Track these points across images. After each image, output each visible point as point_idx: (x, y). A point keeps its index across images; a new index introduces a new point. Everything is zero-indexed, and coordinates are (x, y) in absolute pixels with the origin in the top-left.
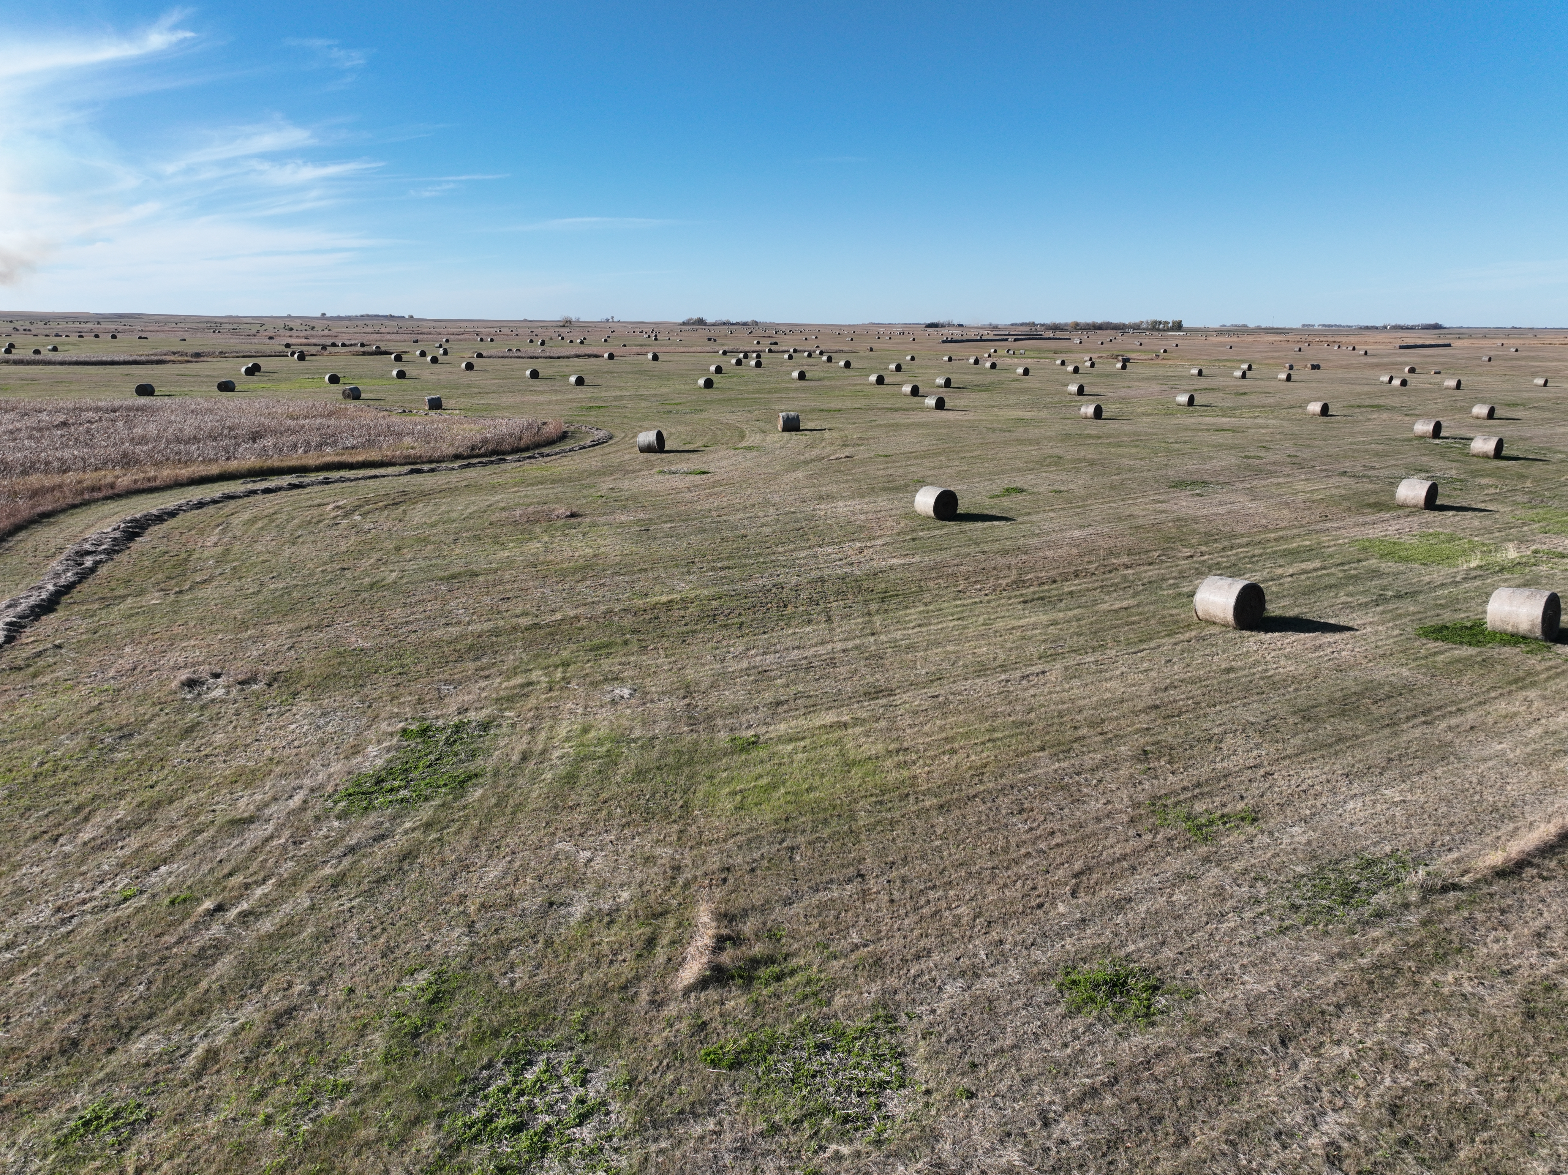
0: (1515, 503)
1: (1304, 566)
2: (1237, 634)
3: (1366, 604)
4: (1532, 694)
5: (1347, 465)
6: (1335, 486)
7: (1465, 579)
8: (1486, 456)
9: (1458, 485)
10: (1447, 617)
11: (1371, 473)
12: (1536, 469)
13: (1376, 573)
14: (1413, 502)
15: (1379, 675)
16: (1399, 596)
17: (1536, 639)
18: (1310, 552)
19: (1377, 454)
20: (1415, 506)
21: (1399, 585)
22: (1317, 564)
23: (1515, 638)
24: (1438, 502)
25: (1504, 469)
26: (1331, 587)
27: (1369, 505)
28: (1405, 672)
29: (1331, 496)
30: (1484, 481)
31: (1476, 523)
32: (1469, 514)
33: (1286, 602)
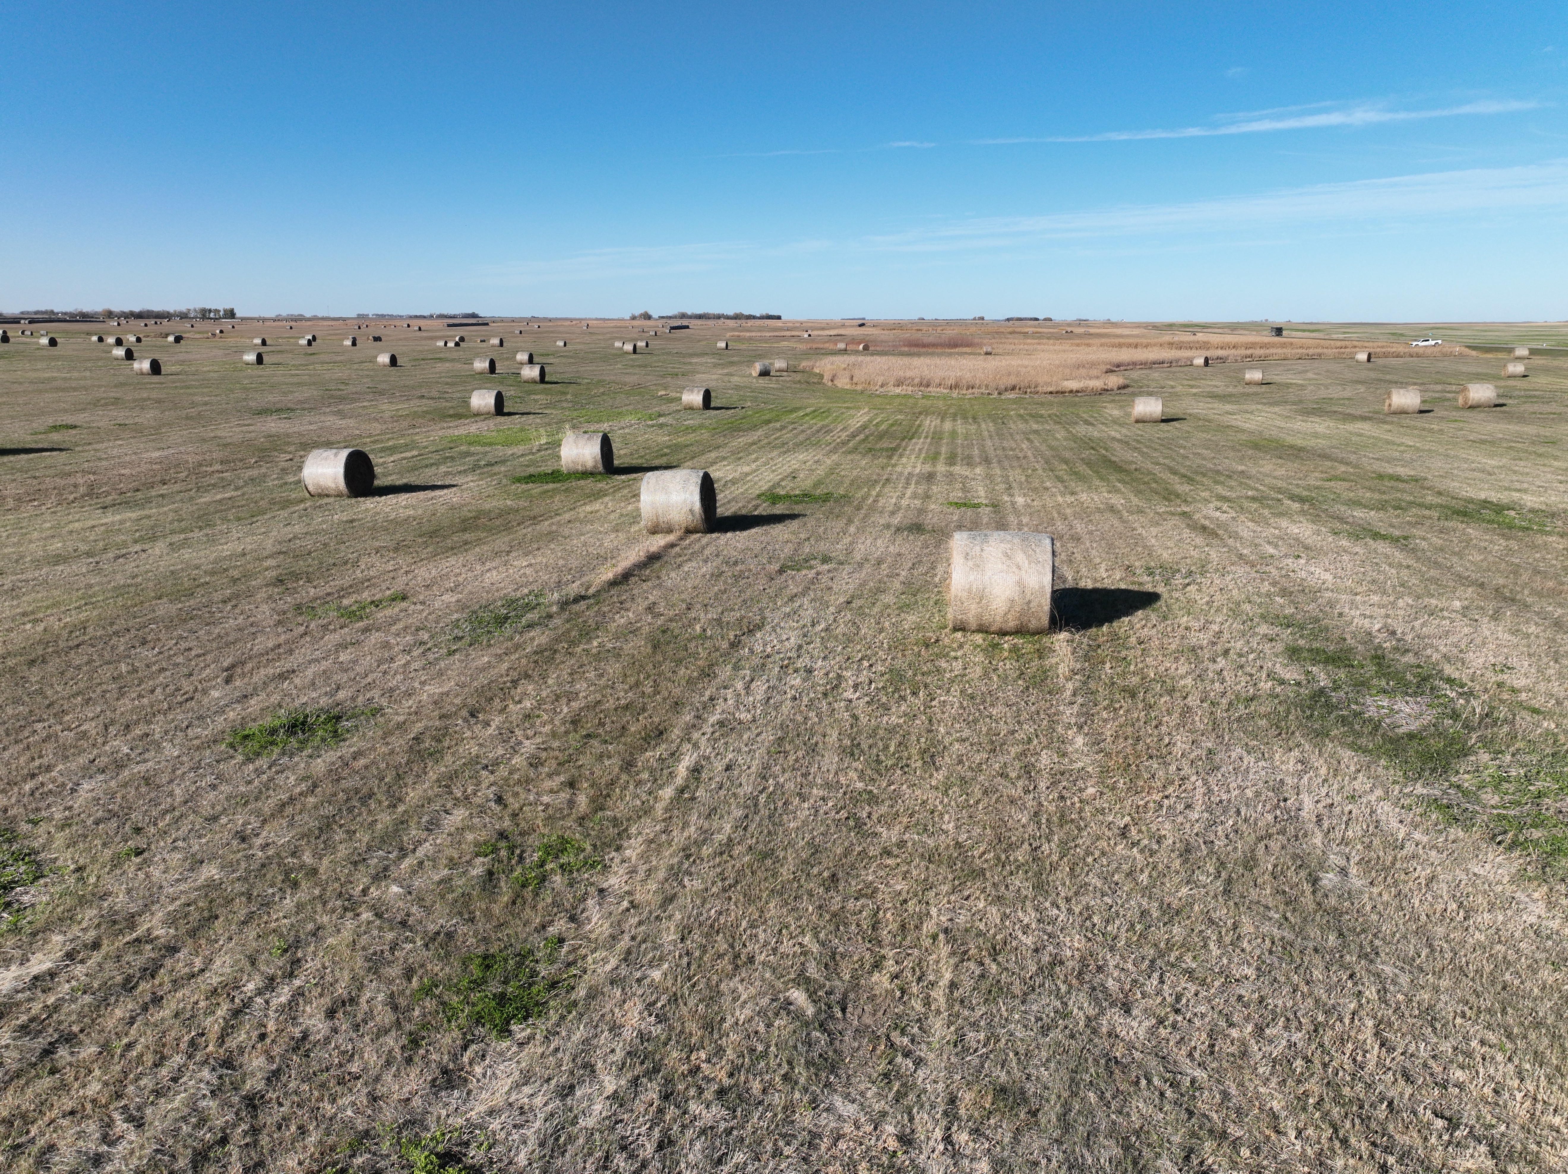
0: (563, 408)
1: (403, 455)
2: (353, 500)
3: (465, 471)
4: (606, 499)
5: (424, 391)
6: (415, 405)
7: (539, 450)
8: (534, 382)
9: (518, 400)
10: (531, 470)
11: (446, 395)
12: (571, 389)
13: (468, 454)
14: (486, 410)
15: (487, 506)
16: (489, 464)
17: (600, 473)
18: (407, 447)
19: (447, 384)
20: (488, 413)
21: (489, 458)
22: (415, 453)
23: (586, 474)
24: (505, 410)
25: (550, 389)
26: (432, 465)
27: (451, 416)
28: (509, 503)
29: (415, 412)
30: (537, 397)
31: (538, 421)
32: (531, 417)
33: (394, 477)
